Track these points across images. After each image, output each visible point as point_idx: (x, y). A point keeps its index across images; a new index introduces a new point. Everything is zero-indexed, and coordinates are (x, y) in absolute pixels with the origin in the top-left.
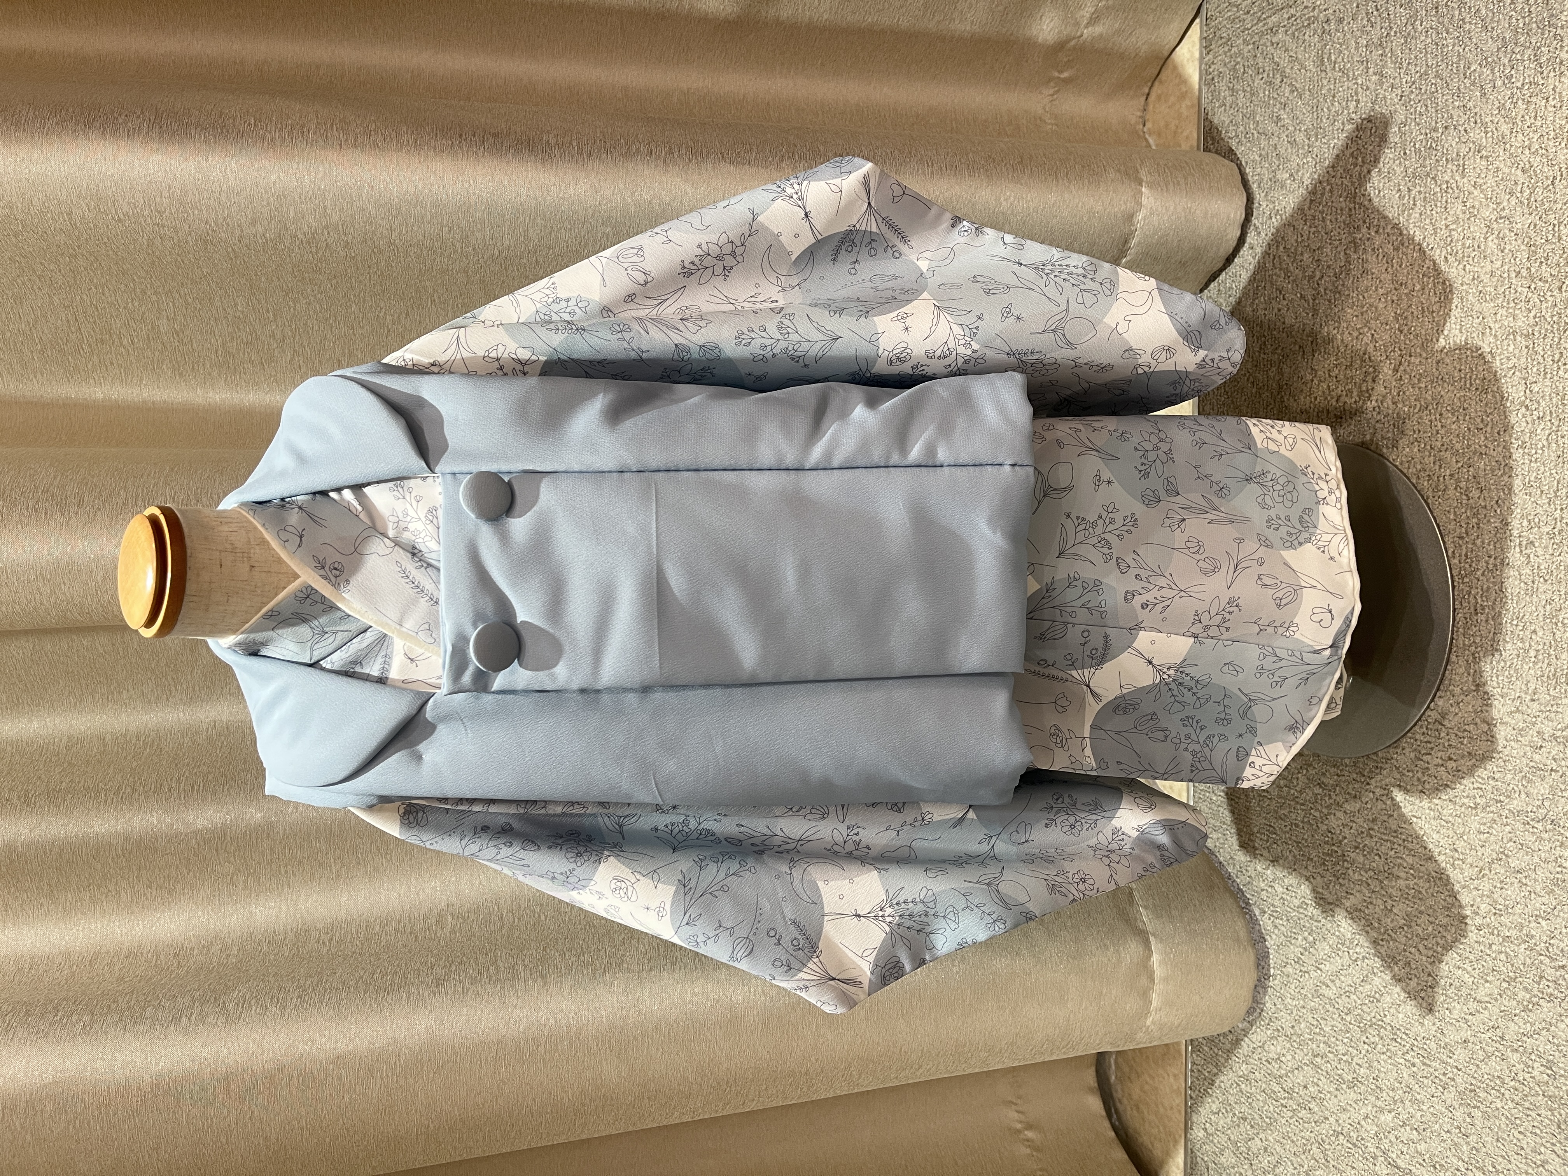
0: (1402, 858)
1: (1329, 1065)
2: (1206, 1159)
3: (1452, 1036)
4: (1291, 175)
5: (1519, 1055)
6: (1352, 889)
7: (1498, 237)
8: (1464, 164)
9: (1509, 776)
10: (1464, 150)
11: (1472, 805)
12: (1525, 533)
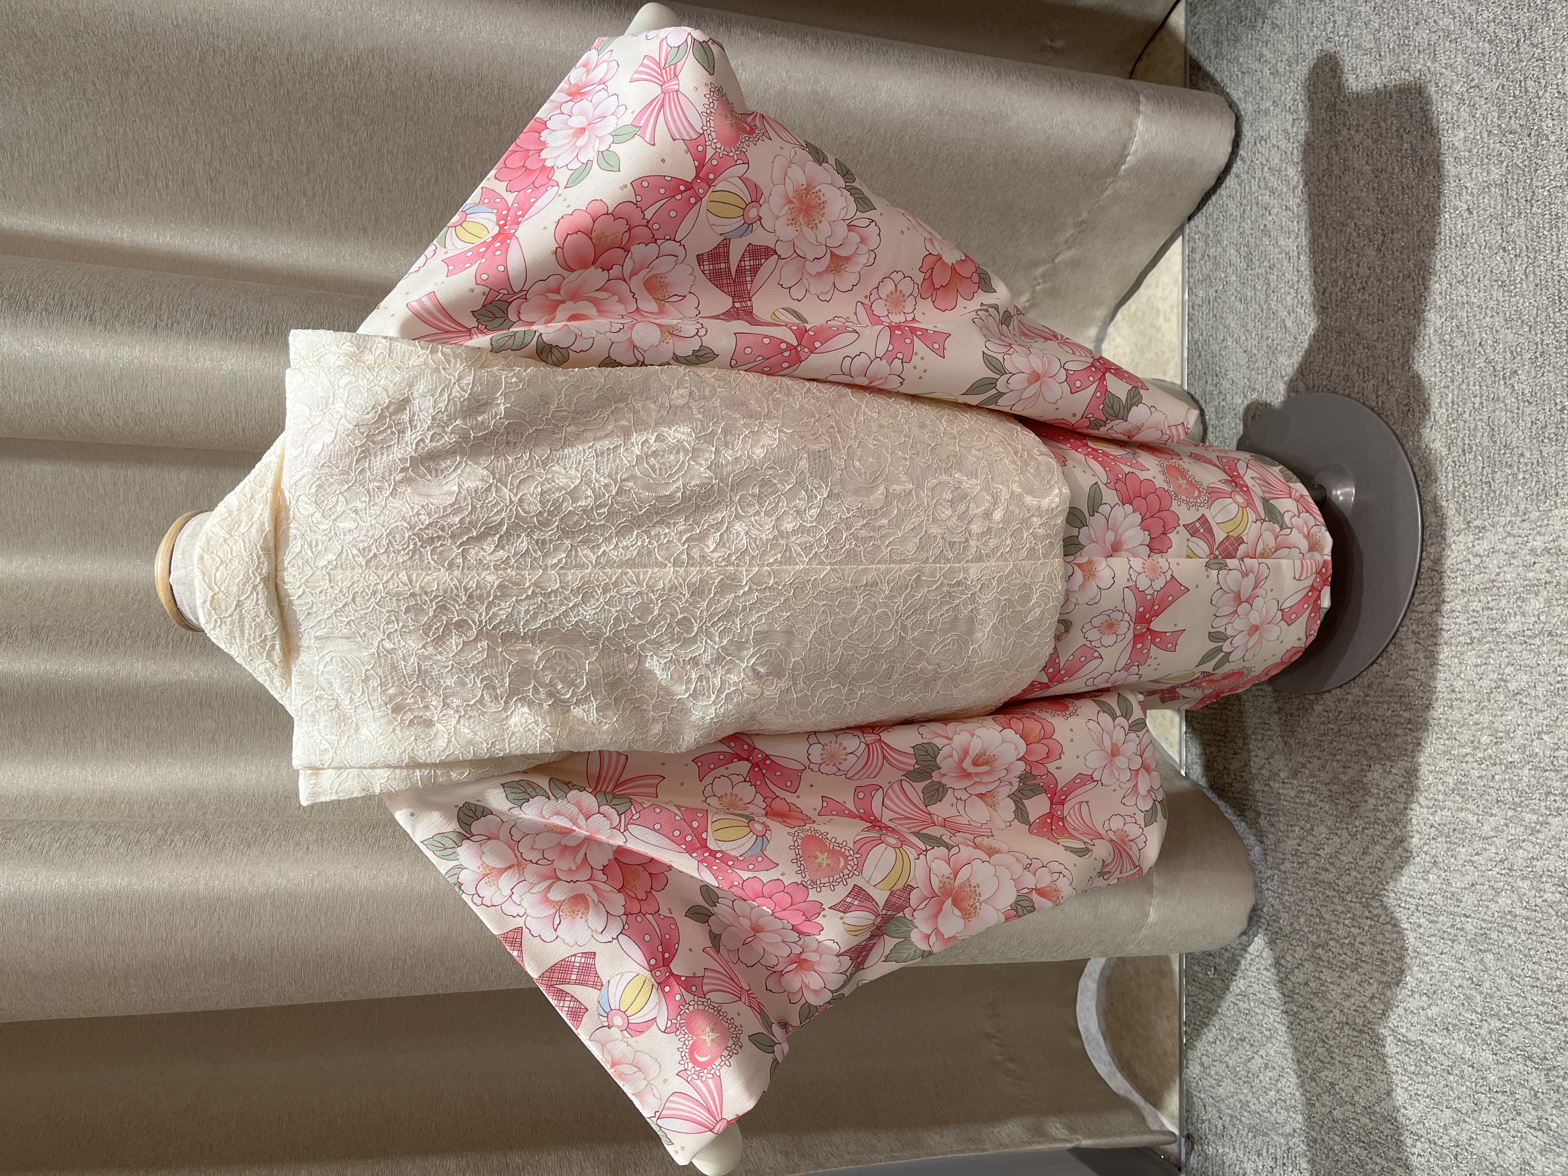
0: (1399, 715)
1: (1331, 953)
2: (1202, 1096)
3: (1457, 884)
4: (1274, 102)
5: (1529, 882)
6: (1350, 762)
7: (1469, 106)
8: (1435, 51)
9: (1504, 601)
10: (1434, 38)
11: (1469, 641)
12: (1508, 365)
